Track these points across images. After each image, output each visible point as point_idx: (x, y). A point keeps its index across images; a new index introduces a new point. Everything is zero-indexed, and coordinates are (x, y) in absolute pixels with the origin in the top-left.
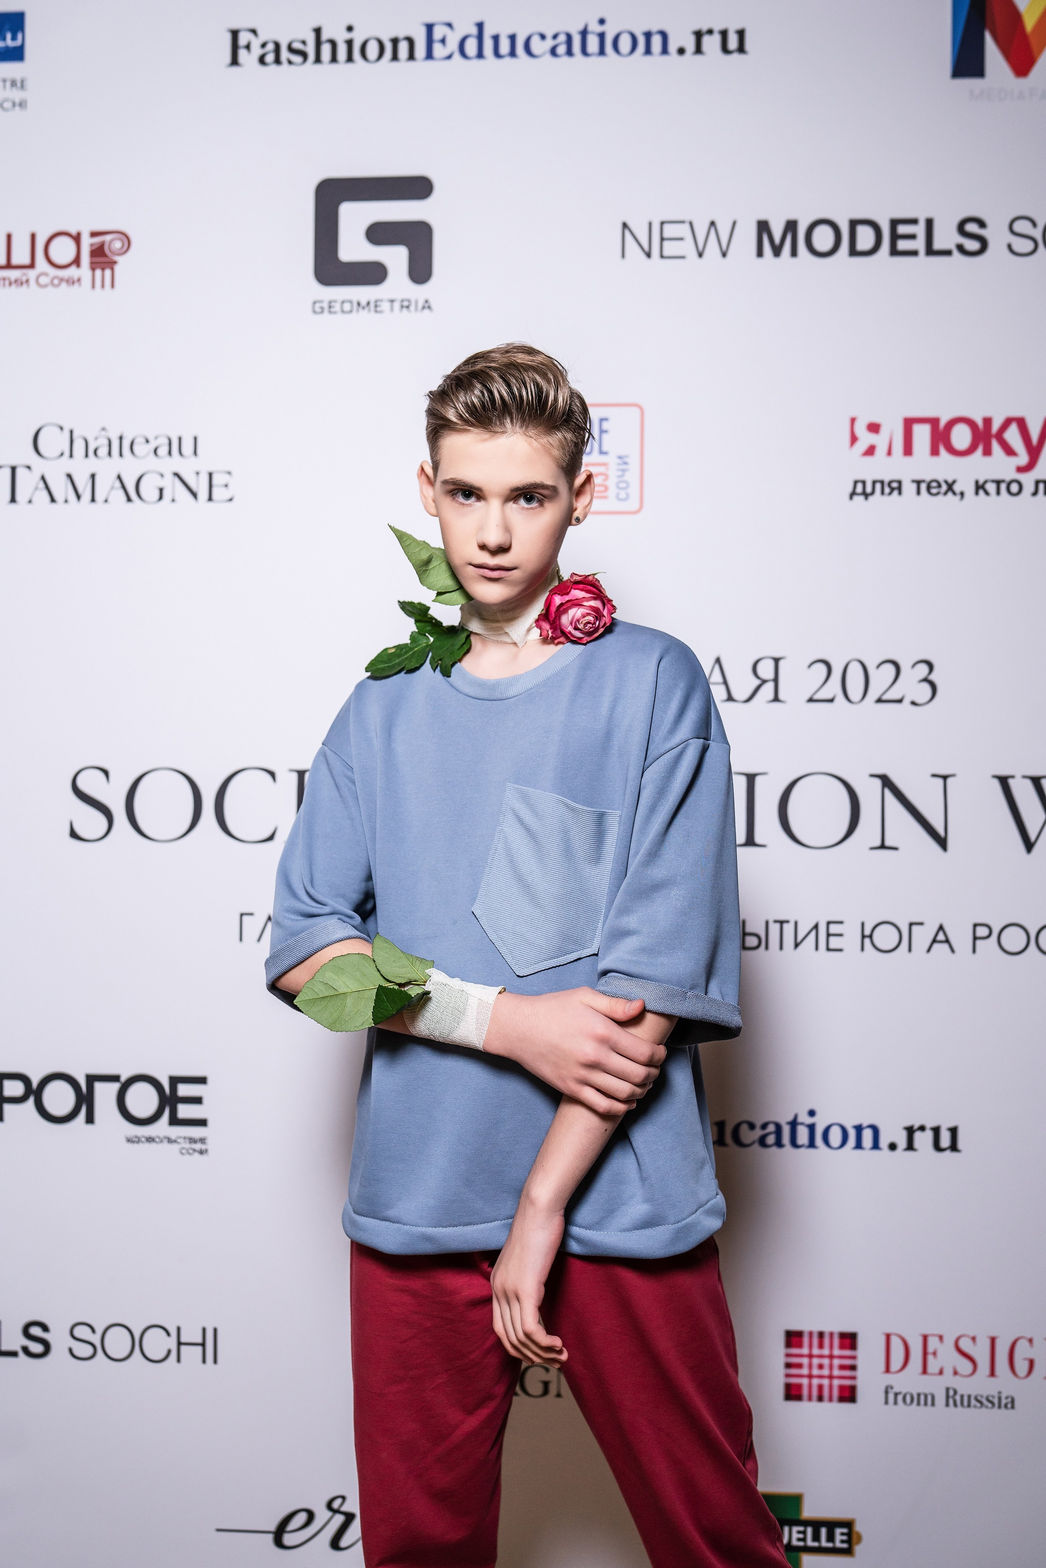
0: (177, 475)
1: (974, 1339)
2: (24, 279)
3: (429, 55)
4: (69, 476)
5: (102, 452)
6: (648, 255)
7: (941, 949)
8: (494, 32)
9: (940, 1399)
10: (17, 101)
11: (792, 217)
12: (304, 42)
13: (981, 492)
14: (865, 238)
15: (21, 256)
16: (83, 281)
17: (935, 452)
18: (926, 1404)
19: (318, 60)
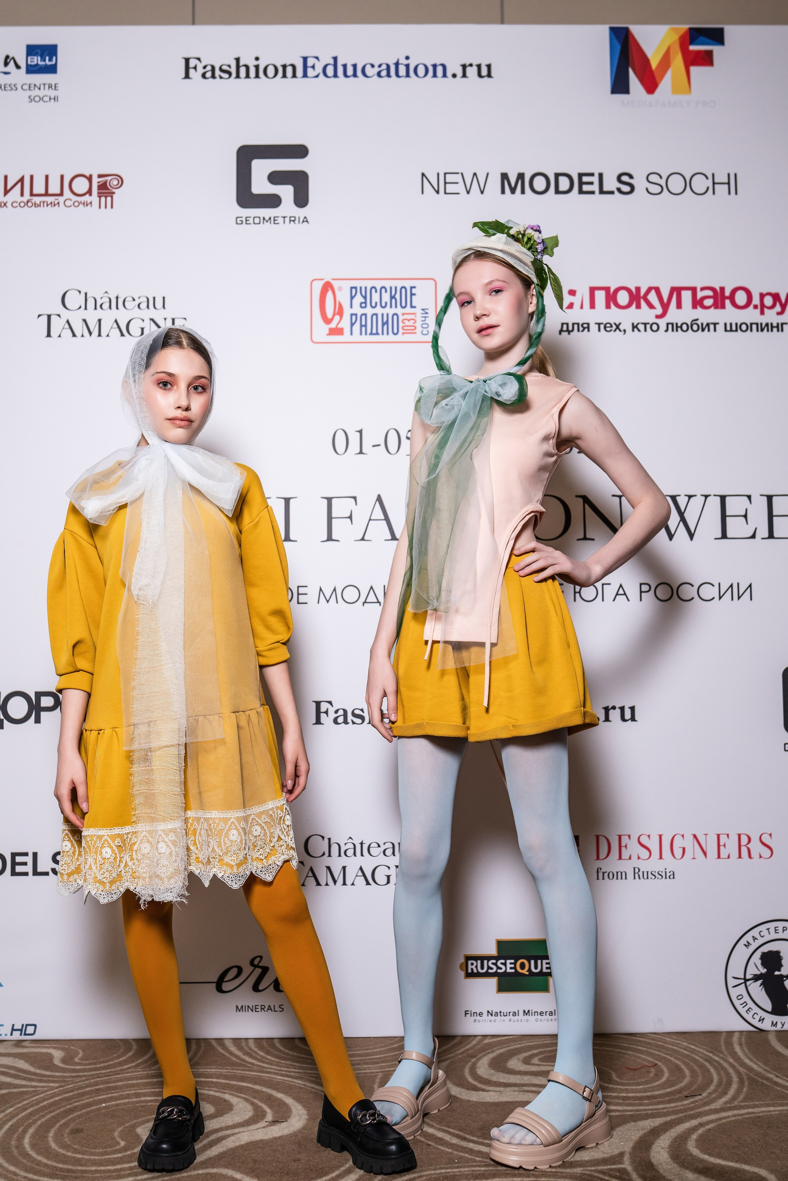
0: (152, 320)
1: (649, 836)
2: (56, 202)
3: (305, 75)
4: (85, 321)
5: (106, 306)
6: (438, 192)
7: (621, 599)
8: (344, 63)
9: (630, 875)
10: (52, 97)
11: (521, 171)
12: (229, 66)
13: (636, 330)
14: (564, 184)
15: (54, 188)
16: (93, 203)
17: (608, 307)
18: (622, 879)
19: (238, 76)
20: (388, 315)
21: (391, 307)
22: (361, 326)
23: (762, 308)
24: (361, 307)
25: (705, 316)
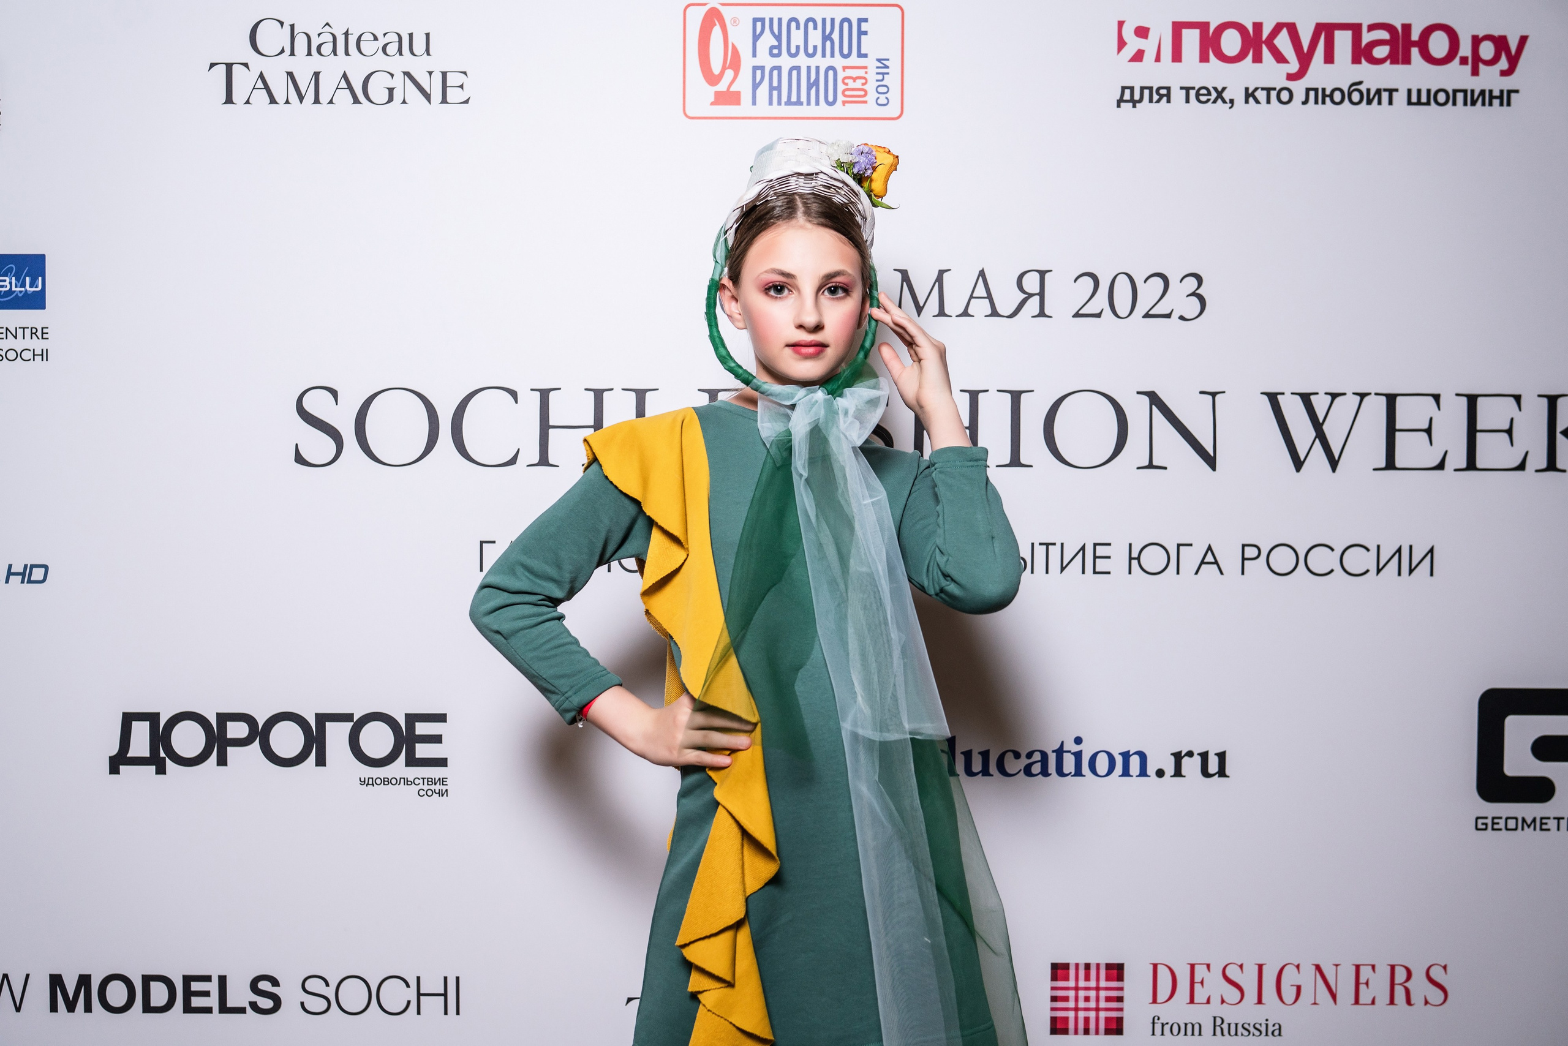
0: (407, 74)
1: (1241, 966)
4: (290, 74)
5: (327, 49)
7: (1209, 570)
9: (1207, 1028)
13: (1251, 99)
17: (1204, 58)
18: (1193, 1034)
20: (818, 68)
21: (824, 55)
22: (771, 88)
23: (1476, 63)
24: (772, 55)
25: (1373, 76)
